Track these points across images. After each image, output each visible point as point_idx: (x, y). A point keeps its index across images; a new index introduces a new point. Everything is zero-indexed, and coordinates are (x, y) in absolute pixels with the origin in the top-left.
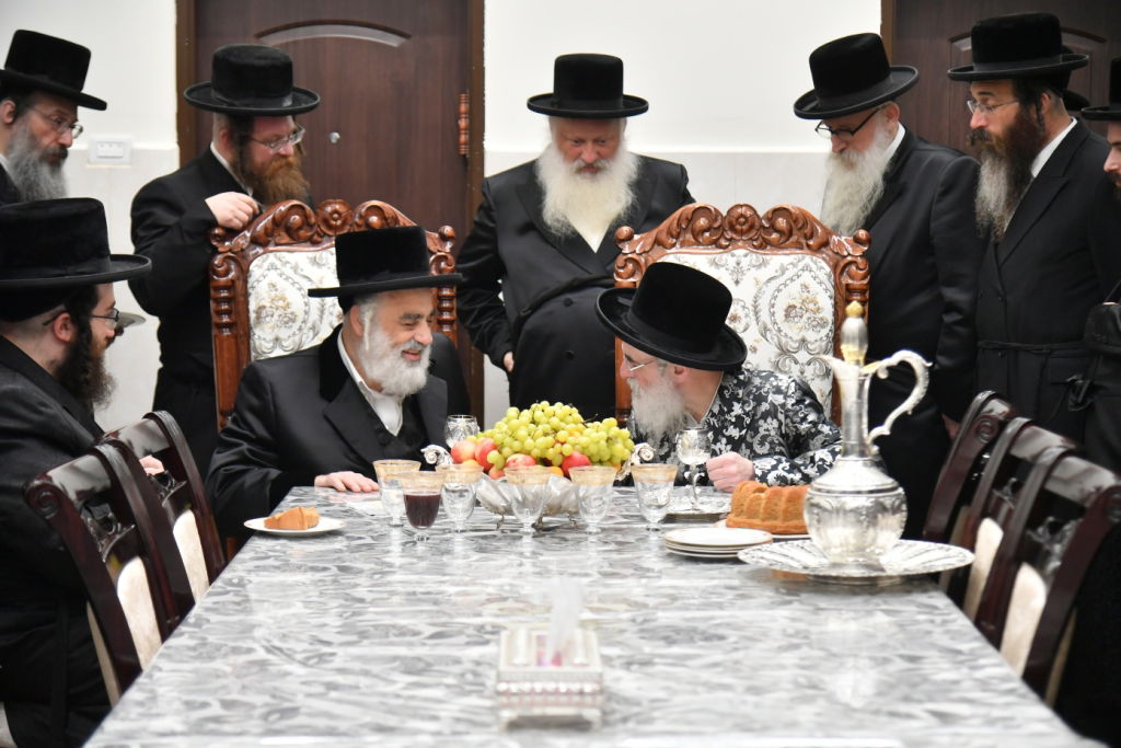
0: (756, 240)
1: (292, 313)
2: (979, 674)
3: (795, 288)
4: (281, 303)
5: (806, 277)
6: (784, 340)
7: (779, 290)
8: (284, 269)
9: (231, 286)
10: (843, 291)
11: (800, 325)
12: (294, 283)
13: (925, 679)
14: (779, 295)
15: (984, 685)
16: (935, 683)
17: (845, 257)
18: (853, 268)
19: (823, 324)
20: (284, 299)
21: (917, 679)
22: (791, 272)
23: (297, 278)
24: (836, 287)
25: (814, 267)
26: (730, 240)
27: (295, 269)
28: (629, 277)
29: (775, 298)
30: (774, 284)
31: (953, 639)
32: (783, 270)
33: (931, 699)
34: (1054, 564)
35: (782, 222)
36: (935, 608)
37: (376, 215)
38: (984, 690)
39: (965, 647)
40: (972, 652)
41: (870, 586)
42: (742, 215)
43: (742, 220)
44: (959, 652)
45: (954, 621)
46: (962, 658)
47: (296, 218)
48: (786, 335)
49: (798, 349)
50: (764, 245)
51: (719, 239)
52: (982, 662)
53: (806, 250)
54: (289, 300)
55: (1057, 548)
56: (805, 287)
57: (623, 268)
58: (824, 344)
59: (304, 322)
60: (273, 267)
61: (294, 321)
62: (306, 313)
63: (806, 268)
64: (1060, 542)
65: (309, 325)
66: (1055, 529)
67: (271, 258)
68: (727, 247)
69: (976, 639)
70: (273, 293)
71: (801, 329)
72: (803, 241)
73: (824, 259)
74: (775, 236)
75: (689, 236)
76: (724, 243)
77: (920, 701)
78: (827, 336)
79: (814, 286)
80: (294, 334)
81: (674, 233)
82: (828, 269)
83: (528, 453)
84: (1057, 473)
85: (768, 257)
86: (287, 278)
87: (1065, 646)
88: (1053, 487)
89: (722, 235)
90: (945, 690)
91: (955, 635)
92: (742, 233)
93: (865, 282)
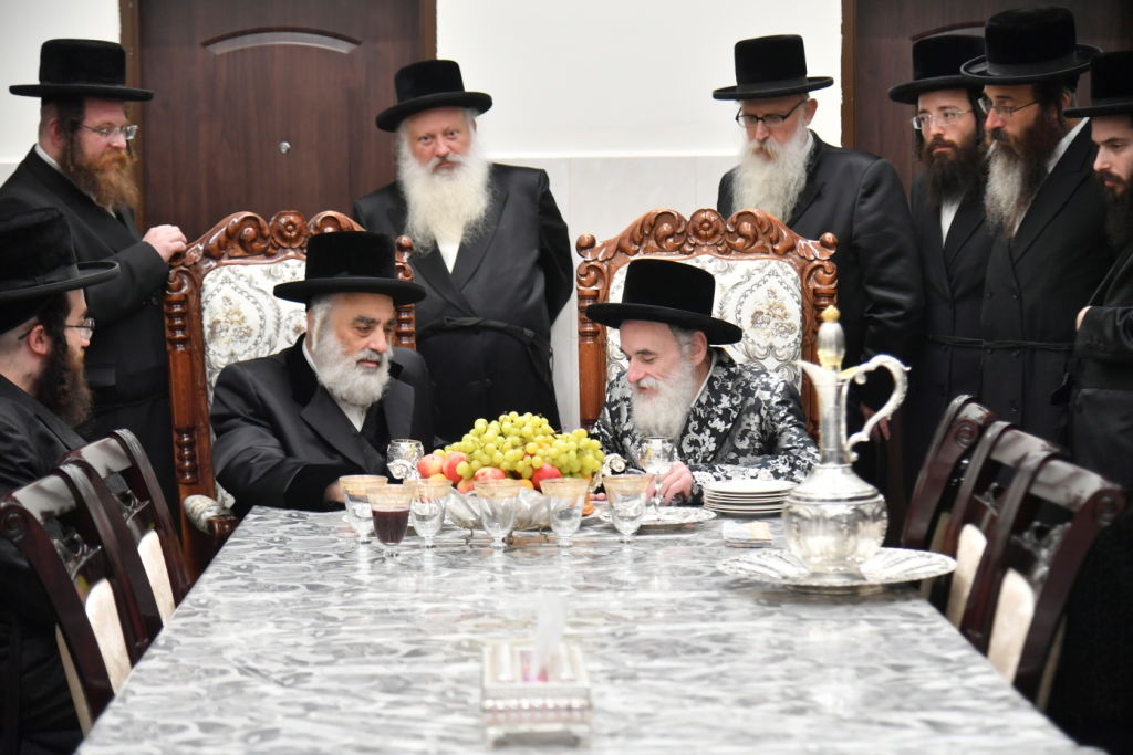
0: (721, 245)
1: (248, 328)
2: (970, 683)
3: (761, 293)
4: (236, 318)
5: (773, 283)
6: (751, 347)
7: (745, 296)
8: (238, 282)
9: (184, 301)
10: (811, 296)
11: (767, 331)
12: (248, 297)
13: (915, 689)
14: (746, 301)
15: (976, 693)
16: (926, 692)
17: (812, 261)
18: (821, 272)
19: (791, 330)
20: (238, 313)
21: (907, 689)
22: (757, 277)
23: (252, 292)
24: (804, 291)
25: (780, 272)
26: (694, 245)
27: (250, 282)
28: (592, 285)
29: (741, 304)
30: (740, 290)
31: (940, 647)
32: (749, 276)
33: (922, 708)
34: (1042, 570)
35: (746, 227)
36: (920, 616)
37: (332, 226)
38: (976, 698)
39: (952, 655)
40: (961, 660)
41: (851, 595)
42: (706, 221)
43: (706, 225)
44: (947, 661)
45: (939, 629)
46: (950, 666)
47: (249, 230)
48: (753, 342)
49: (766, 355)
50: (729, 250)
51: (682, 245)
52: (972, 669)
53: (772, 255)
54: (244, 314)
55: (1044, 553)
56: (772, 292)
57: (585, 276)
58: (792, 350)
59: (260, 336)
60: (226, 281)
61: (249, 335)
62: (262, 327)
63: (773, 273)
64: (1046, 547)
65: (265, 339)
66: (1041, 534)
67: (225, 271)
68: (691, 253)
69: (963, 647)
70: (228, 308)
71: (768, 335)
72: (769, 246)
73: (791, 264)
74: (740, 241)
75: (652, 243)
76: (688, 249)
77: (912, 710)
78: (795, 342)
79: (781, 292)
80: (250, 349)
81: (637, 240)
82: (795, 274)
83: (498, 466)
84: (1042, 477)
85: (733, 263)
86: (241, 293)
87: (1055, 652)
88: (1037, 491)
89: (686, 241)
90: (937, 699)
91: (942, 643)
92: (706, 238)
93: (833, 286)
